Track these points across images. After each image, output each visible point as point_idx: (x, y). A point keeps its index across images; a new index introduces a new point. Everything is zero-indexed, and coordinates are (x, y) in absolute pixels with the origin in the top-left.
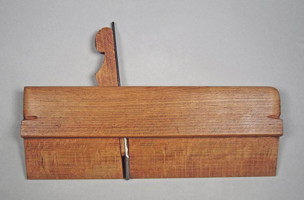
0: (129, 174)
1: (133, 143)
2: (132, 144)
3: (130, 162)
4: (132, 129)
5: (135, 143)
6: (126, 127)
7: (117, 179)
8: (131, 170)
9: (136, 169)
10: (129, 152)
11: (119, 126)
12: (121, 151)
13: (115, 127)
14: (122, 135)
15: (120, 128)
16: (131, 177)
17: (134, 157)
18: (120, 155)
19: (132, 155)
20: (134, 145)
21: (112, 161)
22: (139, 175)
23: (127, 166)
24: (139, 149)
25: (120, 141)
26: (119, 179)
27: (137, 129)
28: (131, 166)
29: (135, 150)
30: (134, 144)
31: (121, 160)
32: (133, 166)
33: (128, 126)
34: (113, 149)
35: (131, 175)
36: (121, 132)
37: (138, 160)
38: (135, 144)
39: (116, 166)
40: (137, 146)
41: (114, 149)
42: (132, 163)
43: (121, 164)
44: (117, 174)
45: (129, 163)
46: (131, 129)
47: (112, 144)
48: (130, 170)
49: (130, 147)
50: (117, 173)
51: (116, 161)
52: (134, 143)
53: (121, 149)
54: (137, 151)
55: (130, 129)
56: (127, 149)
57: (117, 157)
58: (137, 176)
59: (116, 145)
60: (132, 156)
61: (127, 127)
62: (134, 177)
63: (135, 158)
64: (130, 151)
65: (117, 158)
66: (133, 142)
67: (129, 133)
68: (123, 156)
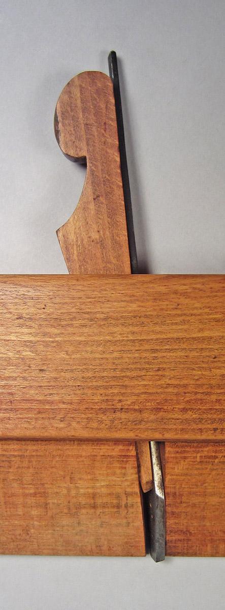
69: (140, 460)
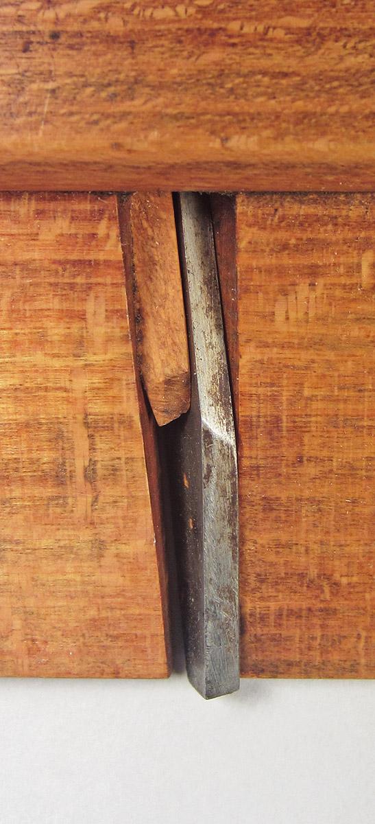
0: (235, 625)
1: (286, 260)
2: (281, 271)
3: (254, 488)
4: (278, 61)
5: (316, 259)
6: (207, 37)
7: (102, 675)
8: (262, 579)
9: (313, 572)
10: (242, 379)
11: (115, 24)
12: (140, 360)
13: (55, 36)
14: (154, 135)
15: (131, 43)
16: (253, 658)
17: (298, 430)
18: (132, 408)
19: (267, 410)
20: (303, 290)
21: (42, 479)
22: (348, 644)
23: (208, 542)
24: (356, 332)
25: (124, 235)
26: (116, 675)
27: (351, 61)
28: (260, 538)
29: (305, 356)
30: (297, 269)
31: (141, 468)
32: (284, 537)
33: (234, 26)
34: (40, 341)
35: (257, 639)
36: (137, 104)
37: (342, 467)
38: (313, 272)
39: (86, 535)
40: (331, 300)
41: (56, 331)
42: (269, 504)
43: (145, 517)
44: (95, 624)
45: (238, 500)
46: (265, 63)
47: (25, 266)
48: (243, 582)
49: (248, 307)
50: (92, 613)
51: (90, 475)
52: (304, 261)
53: (138, 337)
54: (331, 355)
55: (255, 60)
56: (216, 339)
57: (92, 427)
58: (324, 651)
59: (80, 280)
60: (278, 420)
61: (213, 33)
62: (290, 664)
63: (311, 444)
64: (247, 357)
65: (92, 449)
66: (285, 247)
67: (243, 122)
68: (162, 420)
69: (143, 293)
